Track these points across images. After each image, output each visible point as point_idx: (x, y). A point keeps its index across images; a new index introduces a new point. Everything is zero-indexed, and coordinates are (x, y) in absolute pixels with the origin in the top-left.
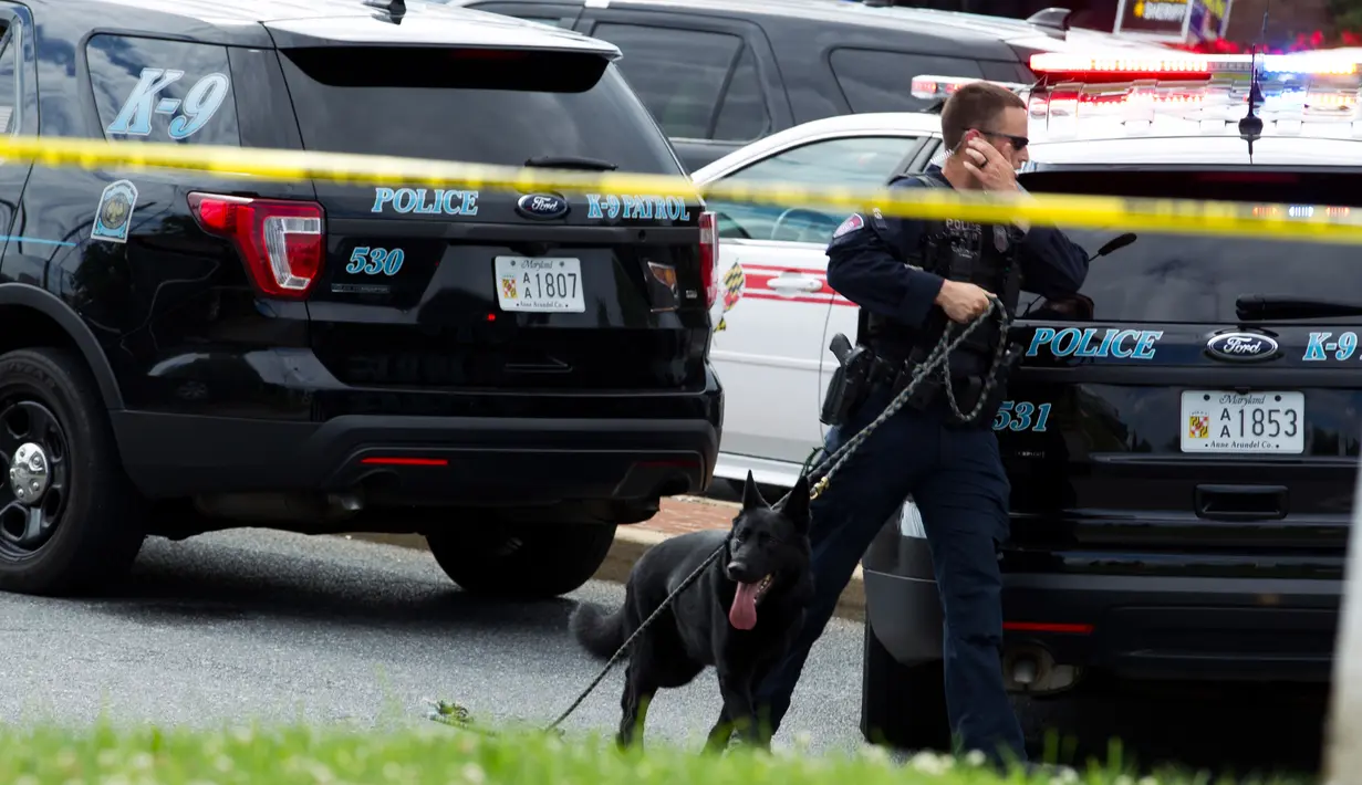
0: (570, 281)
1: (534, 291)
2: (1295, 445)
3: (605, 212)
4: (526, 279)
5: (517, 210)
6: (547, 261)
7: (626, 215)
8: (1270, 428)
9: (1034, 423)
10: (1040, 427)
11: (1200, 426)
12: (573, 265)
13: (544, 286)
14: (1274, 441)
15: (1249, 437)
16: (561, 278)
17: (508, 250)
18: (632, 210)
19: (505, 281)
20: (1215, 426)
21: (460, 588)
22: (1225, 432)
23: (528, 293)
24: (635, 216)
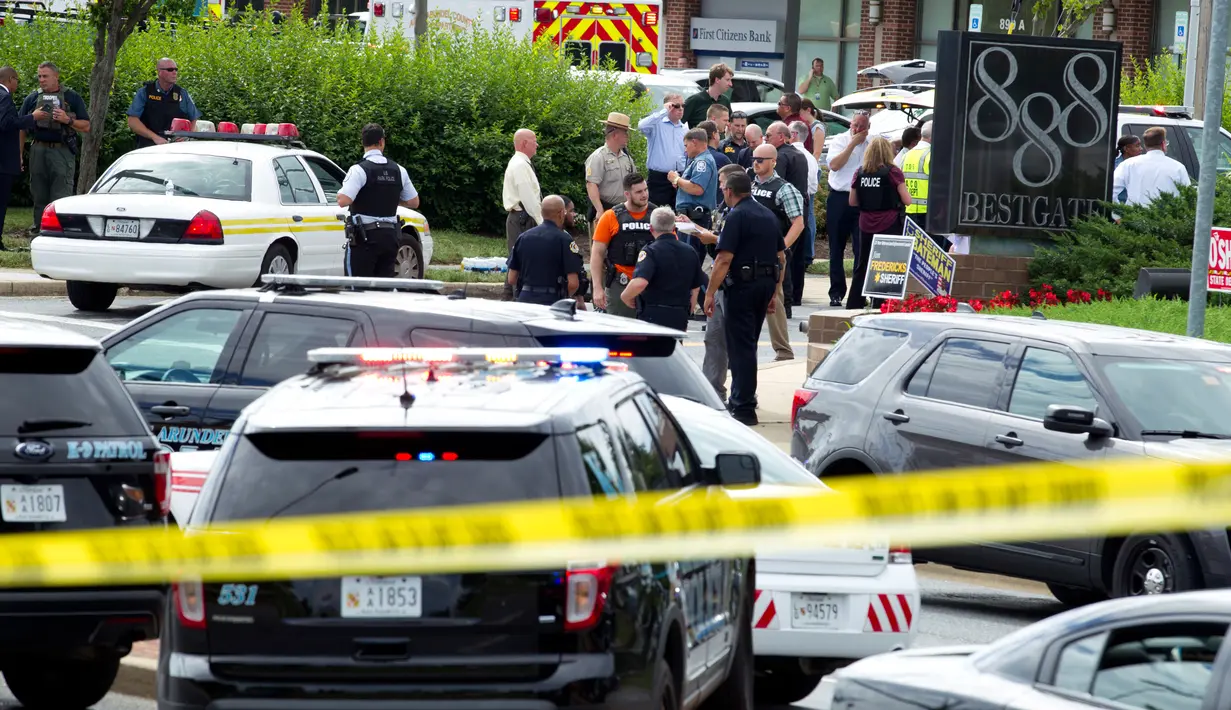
0: (55, 500)
1: (29, 508)
2: (414, 611)
3: (81, 454)
4: (23, 499)
5: (16, 454)
6: (39, 487)
7: (97, 456)
8: (399, 600)
9: (246, 599)
10: (251, 602)
11: (354, 599)
12: (58, 490)
13: (36, 504)
14: (401, 609)
15: (386, 607)
16: (49, 500)
17: (11, 480)
18: (101, 452)
19: (8, 502)
20: (363, 599)
21: (19, 704)
22: (370, 603)
23: (24, 509)
24: (103, 456)
